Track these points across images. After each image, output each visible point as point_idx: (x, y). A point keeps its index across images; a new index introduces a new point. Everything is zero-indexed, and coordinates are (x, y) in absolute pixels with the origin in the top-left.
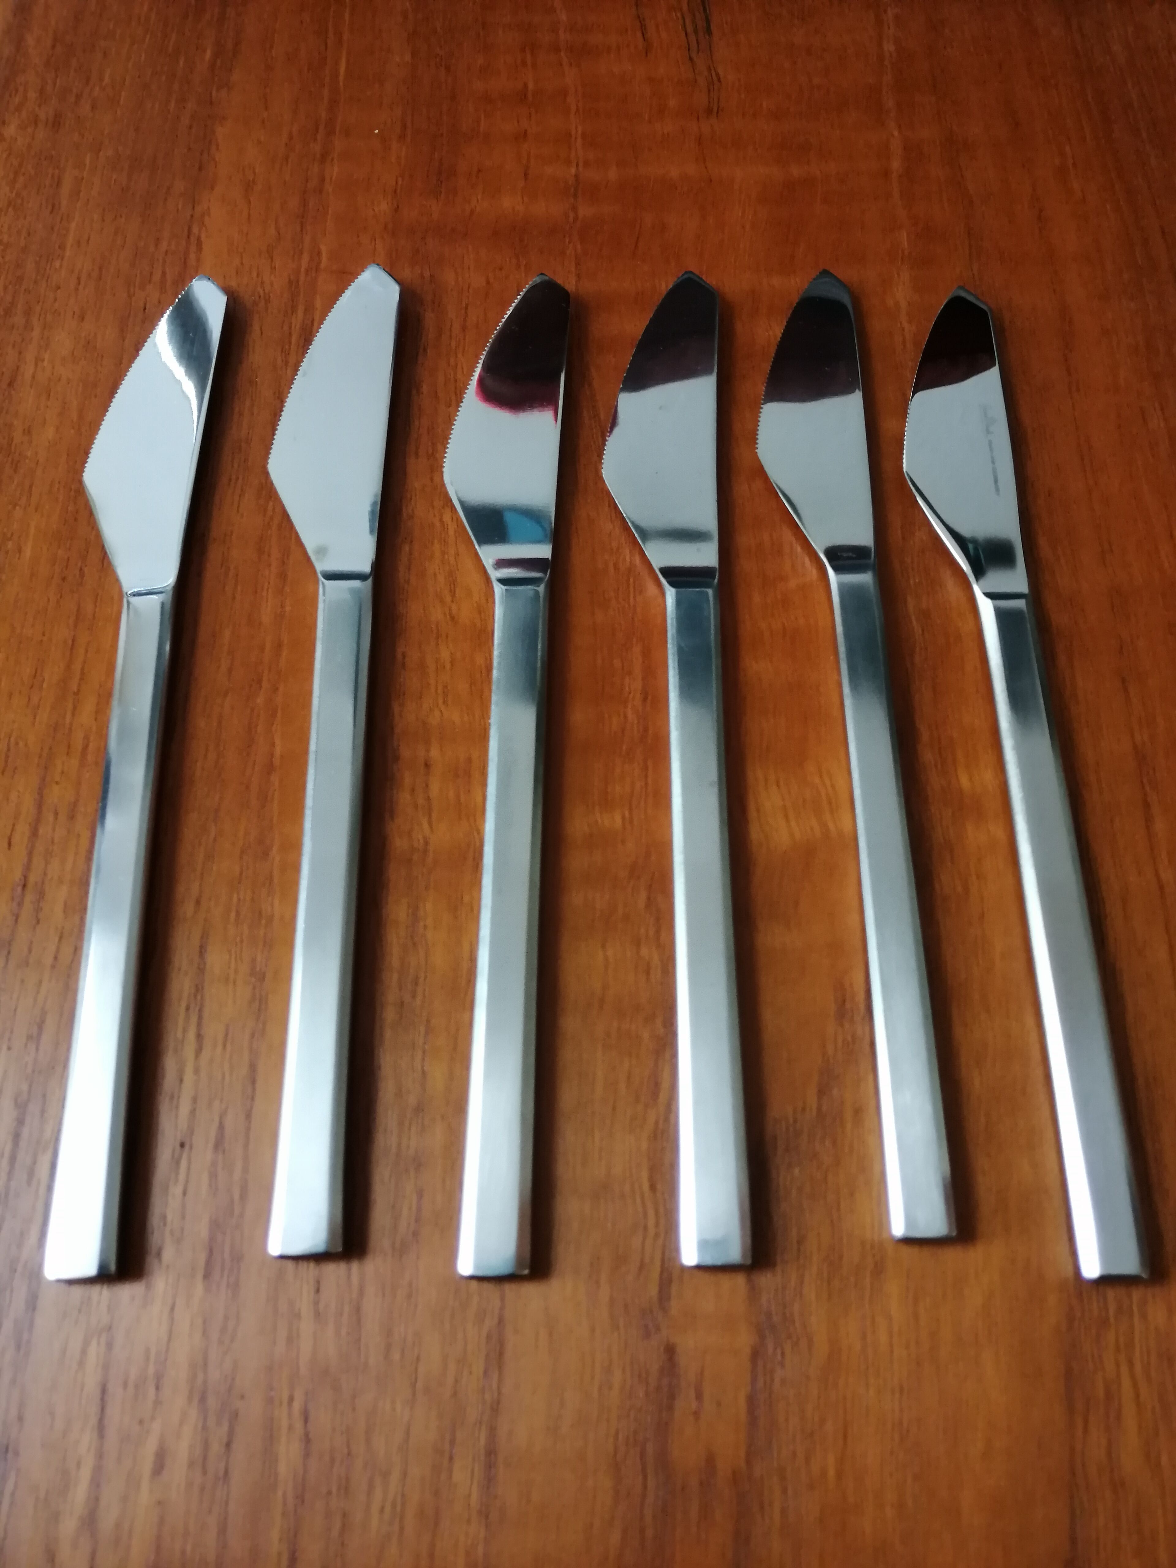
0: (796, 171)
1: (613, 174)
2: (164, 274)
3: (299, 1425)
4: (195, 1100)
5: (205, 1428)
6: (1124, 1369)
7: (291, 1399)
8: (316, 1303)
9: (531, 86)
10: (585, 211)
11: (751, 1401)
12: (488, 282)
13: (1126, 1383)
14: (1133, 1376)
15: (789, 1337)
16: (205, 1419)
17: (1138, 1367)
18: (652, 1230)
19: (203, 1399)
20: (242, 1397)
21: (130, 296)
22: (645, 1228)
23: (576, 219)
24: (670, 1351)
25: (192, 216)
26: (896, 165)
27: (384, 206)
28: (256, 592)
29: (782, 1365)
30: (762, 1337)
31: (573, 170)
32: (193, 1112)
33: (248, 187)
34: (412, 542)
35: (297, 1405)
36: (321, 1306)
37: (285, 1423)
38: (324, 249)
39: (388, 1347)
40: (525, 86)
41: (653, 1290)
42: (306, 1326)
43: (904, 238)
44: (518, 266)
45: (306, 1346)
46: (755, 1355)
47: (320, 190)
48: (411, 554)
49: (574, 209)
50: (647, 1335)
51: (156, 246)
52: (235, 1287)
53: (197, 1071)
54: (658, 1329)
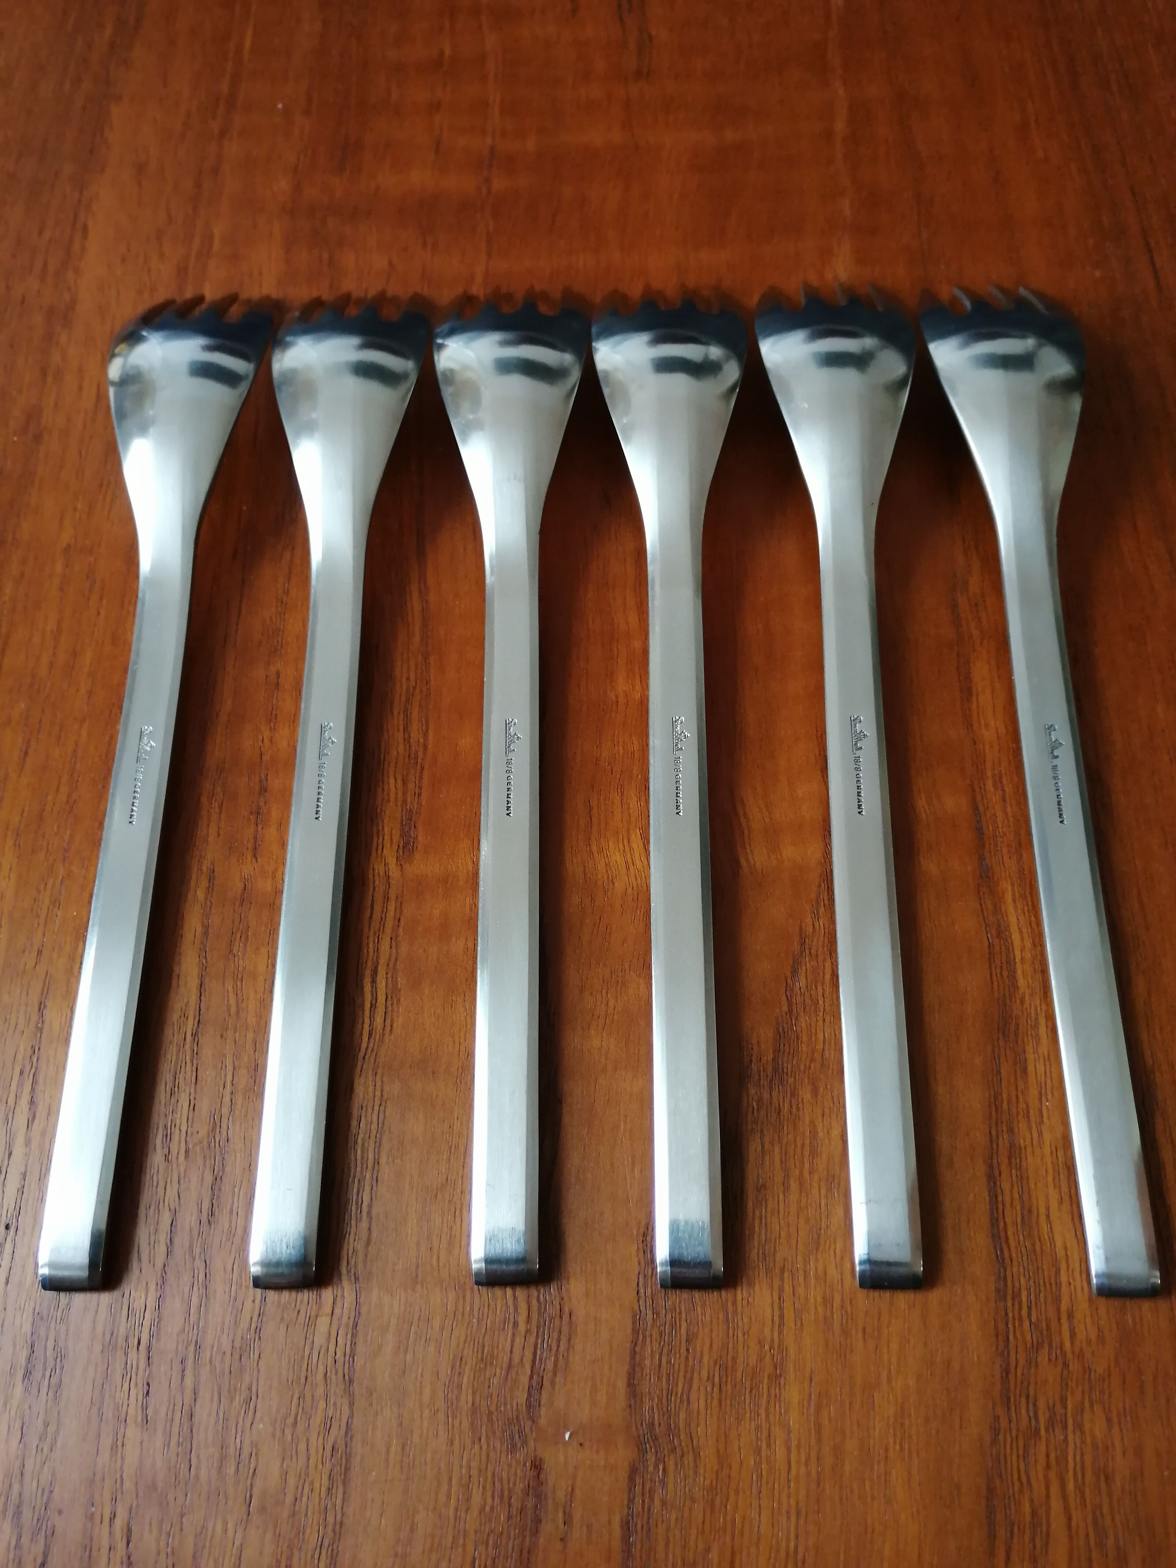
0: (730, 136)
1: (531, 144)
2: (45, 265)
3: (121, 1545)
4: (24, 1176)
5: (18, 1546)
6: (1055, 1489)
7: (114, 1516)
8: (145, 1408)
9: (448, 52)
10: (499, 184)
11: (626, 1525)
12: (390, 263)
13: (1056, 1504)
14: (1064, 1497)
15: (673, 1450)
16: (20, 1537)
17: (1071, 1486)
18: (522, 1327)
19: (18, 1514)
20: (60, 1512)
21: (8, 288)
22: (516, 1324)
23: (489, 191)
24: (537, 1466)
25: (79, 201)
26: (840, 126)
27: (283, 184)
28: (122, 606)
29: (663, 1483)
30: (642, 1451)
31: (489, 141)
32: (21, 1190)
33: (140, 168)
34: (293, 548)
35: (119, 1523)
36: (150, 1412)
37: (105, 1544)
38: (217, 231)
39: (223, 1458)
40: (442, 52)
41: (521, 1397)
42: (133, 1433)
43: (846, 207)
44: (425, 245)
45: (131, 1454)
46: (633, 1471)
47: (216, 171)
48: (291, 561)
49: (488, 181)
50: (513, 1448)
51: (40, 233)
52: (57, 1389)
53: (28, 1143)
54: (525, 1443)
